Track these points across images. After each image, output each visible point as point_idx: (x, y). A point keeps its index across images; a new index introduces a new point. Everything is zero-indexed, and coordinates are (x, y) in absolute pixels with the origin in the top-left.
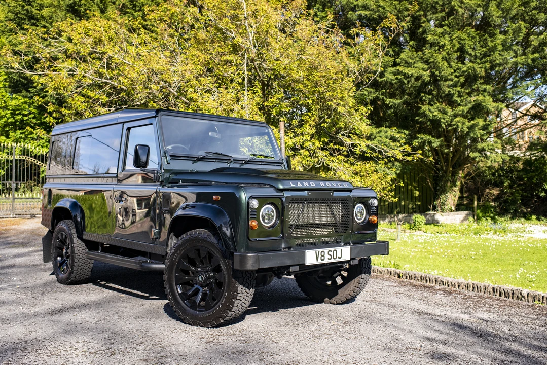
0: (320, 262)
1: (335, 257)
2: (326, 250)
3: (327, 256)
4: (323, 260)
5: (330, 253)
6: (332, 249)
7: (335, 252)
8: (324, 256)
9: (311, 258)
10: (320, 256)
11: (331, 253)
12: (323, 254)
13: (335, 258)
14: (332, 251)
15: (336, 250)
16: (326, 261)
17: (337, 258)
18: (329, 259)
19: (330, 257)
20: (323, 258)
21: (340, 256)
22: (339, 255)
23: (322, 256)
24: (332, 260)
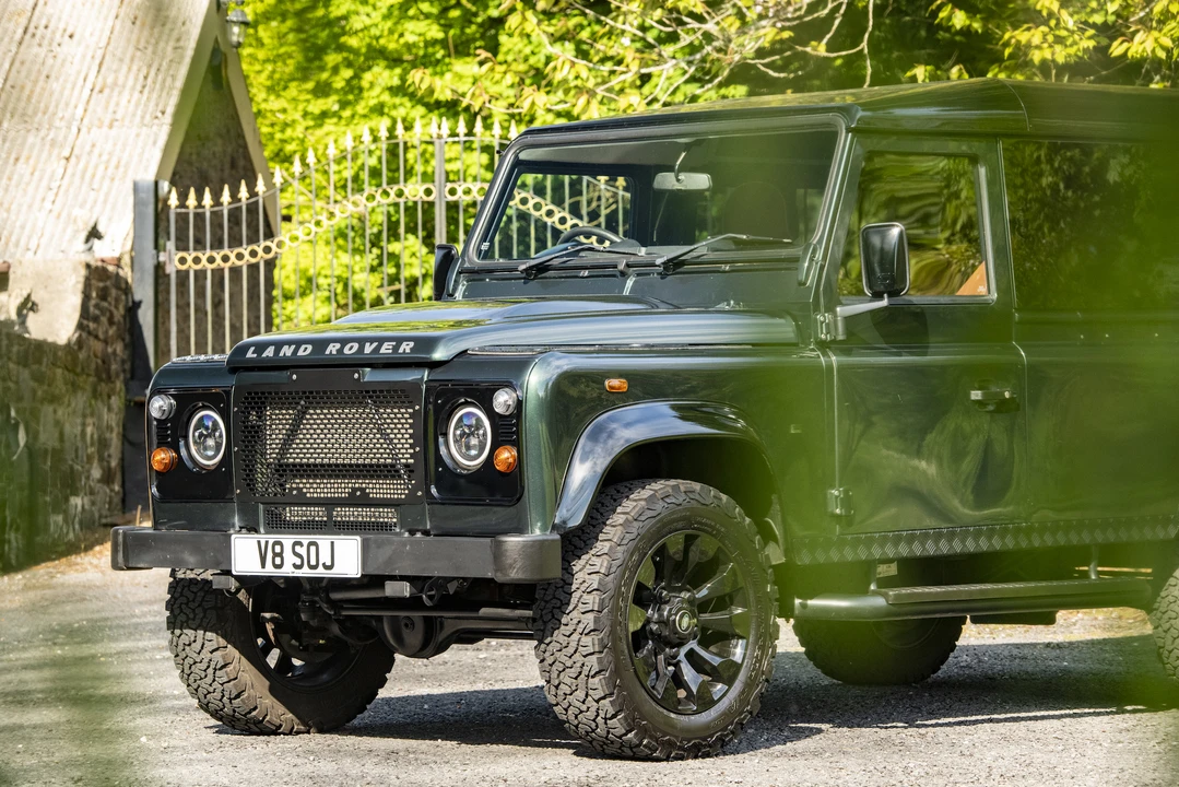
0: (269, 570)
1: (313, 562)
2: (288, 540)
3: (290, 559)
4: (280, 566)
5: (298, 549)
6: (305, 539)
7: (313, 549)
8: (280, 555)
10: (269, 555)
11: (302, 551)
12: (278, 549)
13: (315, 567)
14: (305, 543)
15: (315, 544)
16: (288, 570)
17: (321, 566)
18: (295, 566)
19: (298, 562)
20: (278, 561)
21: (328, 563)
22: (325, 558)
23: (275, 555)
24: (305, 572)
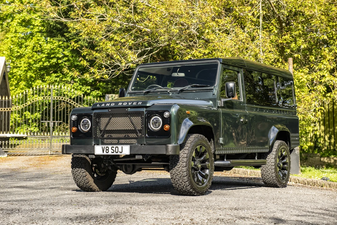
0: (105, 153)
1: (117, 151)
2: (110, 147)
3: (110, 151)
5: (113, 148)
6: (115, 146)
7: (117, 148)
8: (108, 150)
9: (99, 150)
10: (105, 150)
11: (114, 149)
12: (107, 148)
14: (115, 147)
15: (118, 147)
16: (110, 153)
17: (119, 152)
18: (112, 152)
19: (113, 151)
20: (107, 151)
21: (121, 151)
22: (120, 150)
23: (106, 150)
24: (115, 153)
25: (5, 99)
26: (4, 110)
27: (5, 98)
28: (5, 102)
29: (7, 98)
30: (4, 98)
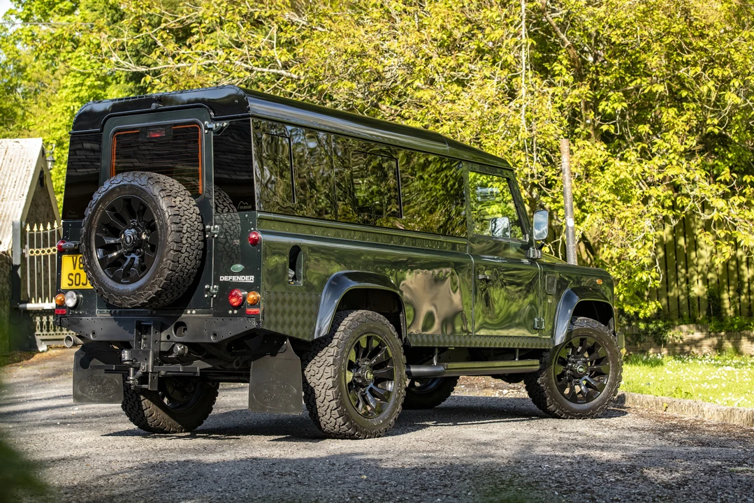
25: (39, 230)
26: (37, 252)
27: (38, 228)
28: (38, 235)
29: (42, 228)
30: (35, 229)
